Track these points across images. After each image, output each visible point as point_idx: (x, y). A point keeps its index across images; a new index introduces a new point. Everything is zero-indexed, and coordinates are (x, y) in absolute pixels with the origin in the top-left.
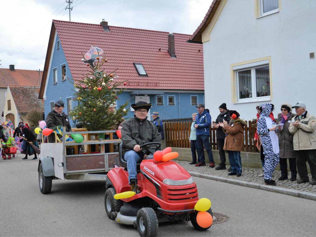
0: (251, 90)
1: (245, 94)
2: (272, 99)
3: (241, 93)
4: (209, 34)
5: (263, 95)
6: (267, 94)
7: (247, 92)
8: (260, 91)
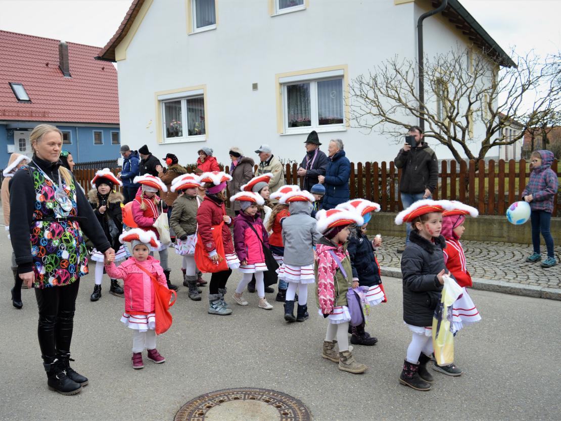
0: (182, 127)
1: (173, 132)
2: (207, 139)
3: (168, 130)
4: (126, 50)
5: (196, 134)
6: (202, 132)
7: (176, 129)
8: (192, 129)
